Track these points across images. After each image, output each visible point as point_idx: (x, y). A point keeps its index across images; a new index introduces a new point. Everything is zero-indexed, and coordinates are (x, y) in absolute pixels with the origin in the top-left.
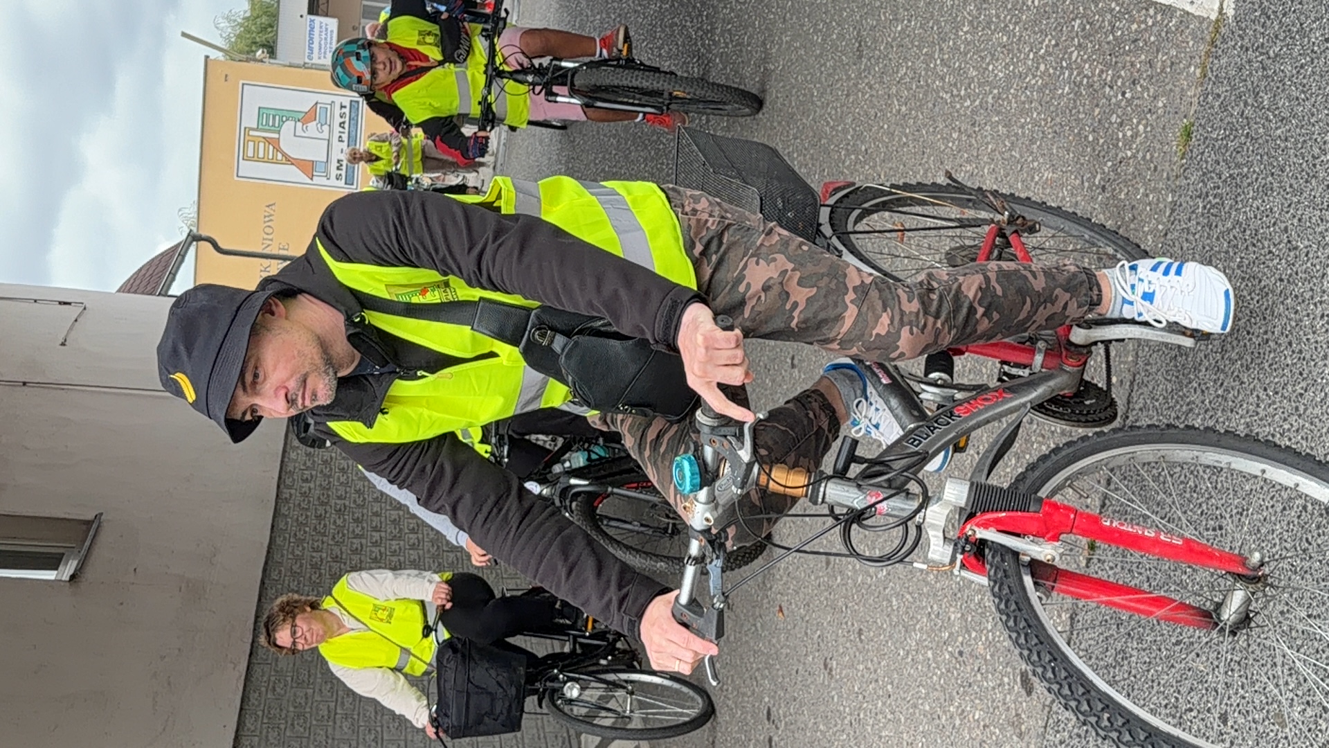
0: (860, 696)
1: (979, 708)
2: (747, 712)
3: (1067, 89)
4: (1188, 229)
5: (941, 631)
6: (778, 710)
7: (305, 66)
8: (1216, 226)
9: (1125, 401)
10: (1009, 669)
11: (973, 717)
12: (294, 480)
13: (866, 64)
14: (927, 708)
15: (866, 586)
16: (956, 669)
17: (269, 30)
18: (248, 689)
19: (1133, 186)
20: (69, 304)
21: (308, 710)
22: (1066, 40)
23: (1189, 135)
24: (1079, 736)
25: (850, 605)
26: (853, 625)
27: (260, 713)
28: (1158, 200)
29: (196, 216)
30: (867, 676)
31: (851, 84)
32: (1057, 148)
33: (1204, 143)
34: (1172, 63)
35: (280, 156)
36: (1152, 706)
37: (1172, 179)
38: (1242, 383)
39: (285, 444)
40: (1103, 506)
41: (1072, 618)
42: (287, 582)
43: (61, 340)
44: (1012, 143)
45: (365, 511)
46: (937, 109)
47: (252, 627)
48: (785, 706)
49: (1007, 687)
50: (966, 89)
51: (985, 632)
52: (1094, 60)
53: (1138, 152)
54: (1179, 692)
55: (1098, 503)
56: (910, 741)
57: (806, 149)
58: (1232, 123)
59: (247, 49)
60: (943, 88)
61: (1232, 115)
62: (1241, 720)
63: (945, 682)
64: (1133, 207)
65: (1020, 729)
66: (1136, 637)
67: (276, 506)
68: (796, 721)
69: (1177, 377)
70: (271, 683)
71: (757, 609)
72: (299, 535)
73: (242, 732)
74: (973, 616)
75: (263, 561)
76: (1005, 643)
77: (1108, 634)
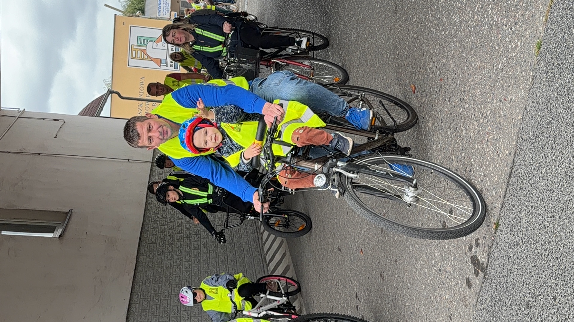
0: (396, 288)
1: (448, 293)
2: (347, 295)
3: (486, 26)
4: (539, 87)
5: (431, 261)
6: (360, 294)
7: (157, 18)
8: (552, 86)
9: (512, 161)
10: (461, 277)
11: (445, 297)
13: (399, 16)
14: (425, 294)
15: (399, 241)
16: (437, 277)
17: (142, 3)
18: (134, 284)
19: (515, 69)
20: (58, 120)
21: (160, 293)
22: (486, 6)
23: (540, 46)
24: (492, 306)
25: (392, 249)
26: (393, 258)
27: (139, 294)
28: (526, 74)
29: (111, 82)
30: (399, 280)
31: (392, 25)
32: (482, 52)
33: (547, 50)
34: (533, 15)
35: (146, 57)
36: (523, 293)
37: (532, 65)
38: (563, 154)
40: (502, 207)
41: (488, 255)
42: (150, 239)
43: (55, 136)
44: (462, 50)
46: (430, 35)
47: (136, 258)
48: (364, 292)
49: (460, 285)
50: (442, 27)
51: (450, 261)
52: (499, 14)
53: (518, 54)
54: (535, 287)
55: (500, 206)
56: (418, 308)
57: (372, 53)
58: (559, 41)
59: (132, 11)
60: (432, 26)
61: (559, 38)
62: (562, 299)
63: (433, 282)
64: (515, 78)
65: (466, 303)
66: (517, 263)
67: (146, 206)
68: (368, 299)
69: (535, 151)
70: (144, 282)
71: (352, 251)
72: (156, 218)
73: (131, 302)
74: (445, 254)
75: (141, 229)
76: (459, 266)
77: (504, 262)
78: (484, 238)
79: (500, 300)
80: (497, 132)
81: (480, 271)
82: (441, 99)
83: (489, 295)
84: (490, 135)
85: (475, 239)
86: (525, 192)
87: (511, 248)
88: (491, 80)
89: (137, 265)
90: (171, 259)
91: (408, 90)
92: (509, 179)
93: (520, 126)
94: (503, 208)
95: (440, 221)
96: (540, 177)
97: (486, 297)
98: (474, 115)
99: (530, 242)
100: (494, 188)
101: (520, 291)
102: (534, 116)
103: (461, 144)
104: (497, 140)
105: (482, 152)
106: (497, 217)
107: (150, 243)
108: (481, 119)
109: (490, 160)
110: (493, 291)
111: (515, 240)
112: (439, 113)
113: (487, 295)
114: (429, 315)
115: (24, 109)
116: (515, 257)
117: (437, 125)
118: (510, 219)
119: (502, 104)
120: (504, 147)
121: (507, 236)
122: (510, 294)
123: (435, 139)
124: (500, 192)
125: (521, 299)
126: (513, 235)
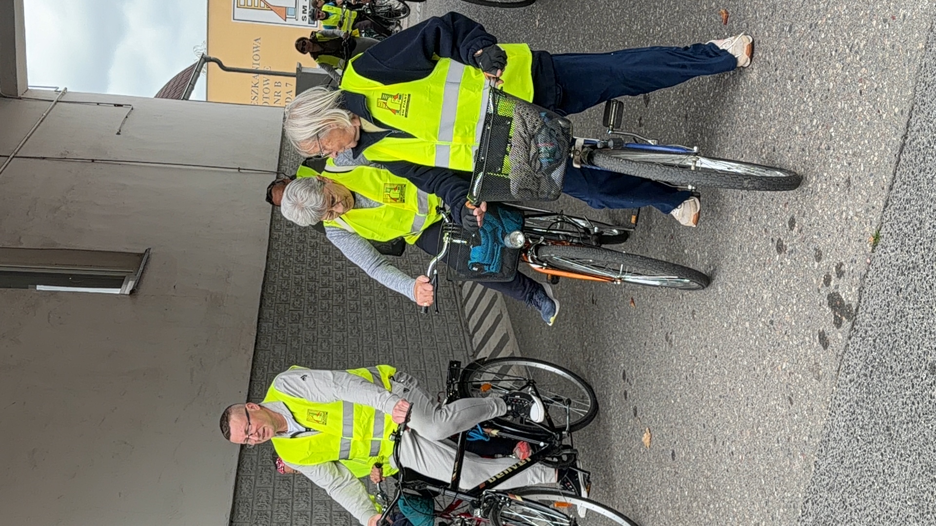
0: (694, 358)
1: (786, 360)
2: (608, 375)
5: (755, 307)
6: (631, 372)
9: (905, 125)
10: (809, 331)
11: (782, 367)
12: (281, 225)
14: (746, 363)
16: (767, 333)
18: (255, 367)
20: (121, 106)
24: (866, 375)
25: (686, 293)
26: (688, 308)
30: (698, 343)
35: (262, 5)
36: (925, 349)
40: (886, 206)
41: (860, 291)
42: (279, 295)
43: (117, 131)
47: (256, 325)
48: (637, 369)
49: (808, 344)
51: (791, 305)
55: (882, 204)
56: (732, 387)
63: (759, 343)
65: (818, 373)
66: (912, 299)
67: (269, 243)
68: (645, 379)
70: (271, 363)
71: (615, 302)
72: (286, 263)
74: (781, 295)
75: (262, 281)
76: (807, 313)
77: (890, 300)
78: (852, 262)
79: (881, 364)
80: (878, 76)
81: (844, 319)
82: (774, 29)
83: (861, 357)
84: (865, 83)
85: (836, 265)
86: (929, 176)
87: (903, 274)
89: (259, 337)
90: (314, 328)
91: (715, 20)
92: (899, 156)
93: (921, 61)
94: (888, 208)
95: (772, 239)
97: (855, 361)
98: (836, 51)
100: (872, 175)
101: (919, 345)
103: (811, 104)
104: (878, 89)
105: (851, 114)
106: (876, 224)
107: (278, 302)
108: (849, 56)
109: (864, 126)
110: (867, 350)
111: (910, 260)
112: (772, 54)
113: (856, 357)
114: (752, 397)
115: (66, 89)
116: (909, 289)
117: (767, 75)
118: (901, 224)
119: (887, 26)
120: (890, 102)
121: (896, 255)
122: (899, 353)
123: (763, 99)
124: (883, 180)
125: (920, 360)
126: (907, 252)
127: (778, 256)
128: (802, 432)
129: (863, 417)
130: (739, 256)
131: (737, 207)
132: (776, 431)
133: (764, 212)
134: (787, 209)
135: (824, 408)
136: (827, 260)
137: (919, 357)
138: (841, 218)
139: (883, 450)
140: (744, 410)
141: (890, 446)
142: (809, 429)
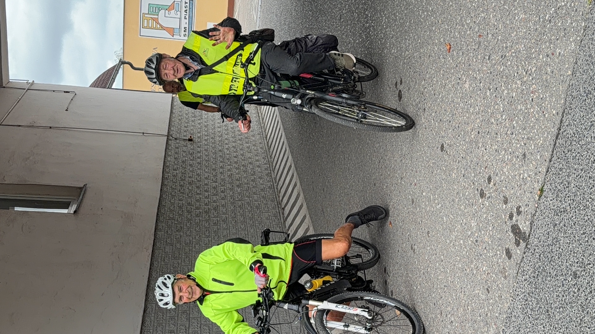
0: (428, 261)
1: (485, 265)
2: (375, 269)
5: (467, 231)
6: (389, 268)
9: (559, 122)
10: (500, 248)
11: (483, 269)
12: (170, 170)
14: (460, 266)
15: (431, 212)
16: (474, 248)
18: (153, 260)
19: (565, 19)
20: (69, 92)
21: (179, 269)
24: (534, 277)
25: (423, 220)
26: (425, 229)
27: (158, 270)
28: (578, 25)
29: (122, 54)
30: (431, 252)
32: (527, 3)
35: (159, 26)
36: (570, 263)
37: (584, 15)
39: (165, 154)
40: (547, 172)
41: (531, 224)
42: (168, 214)
43: (66, 108)
45: (201, 183)
47: (154, 234)
48: (393, 266)
49: (499, 256)
51: (488, 231)
53: (567, 3)
54: (584, 256)
55: (545, 170)
56: (452, 281)
63: (469, 254)
64: (565, 29)
65: (505, 274)
66: (563, 231)
67: (162, 181)
68: (398, 273)
69: (586, 109)
70: (163, 258)
71: (379, 224)
72: (173, 194)
73: (150, 279)
74: (482, 224)
75: (157, 205)
76: (498, 236)
77: (549, 231)
78: (526, 205)
79: (544, 270)
80: (543, 90)
81: (521, 241)
82: (479, 57)
83: (531, 265)
84: (535, 94)
85: (516, 207)
86: (574, 154)
87: (557, 215)
88: (536, 34)
89: (155, 241)
90: (191, 235)
91: (443, 50)
92: (556, 141)
93: (570, 82)
95: (477, 189)
96: (592, 137)
97: (528, 267)
98: (517, 73)
99: (579, 208)
100: (539, 152)
101: (567, 260)
102: (586, 71)
103: (501, 105)
104: (543, 99)
105: (526, 113)
106: (541, 183)
107: (168, 218)
108: (526, 77)
109: (534, 121)
110: (535, 261)
111: (562, 207)
112: (478, 73)
114: (464, 288)
115: (33, 81)
116: (561, 225)
117: (475, 86)
118: (556, 184)
119: (549, 59)
120: (550, 107)
121: (553, 203)
122: (555, 264)
123: (472, 101)
124: (545, 155)
125: (568, 269)
126: (560, 201)
127: (481, 200)
128: (495, 311)
129: (533, 303)
130: (457, 198)
131: (456, 168)
132: (479, 309)
133: (472, 172)
134: (487, 171)
135: (508, 296)
136: (511, 204)
137: (567, 267)
138: (520, 178)
139: (544, 324)
140: (459, 295)
141: (548, 322)
142: (499, 309)
